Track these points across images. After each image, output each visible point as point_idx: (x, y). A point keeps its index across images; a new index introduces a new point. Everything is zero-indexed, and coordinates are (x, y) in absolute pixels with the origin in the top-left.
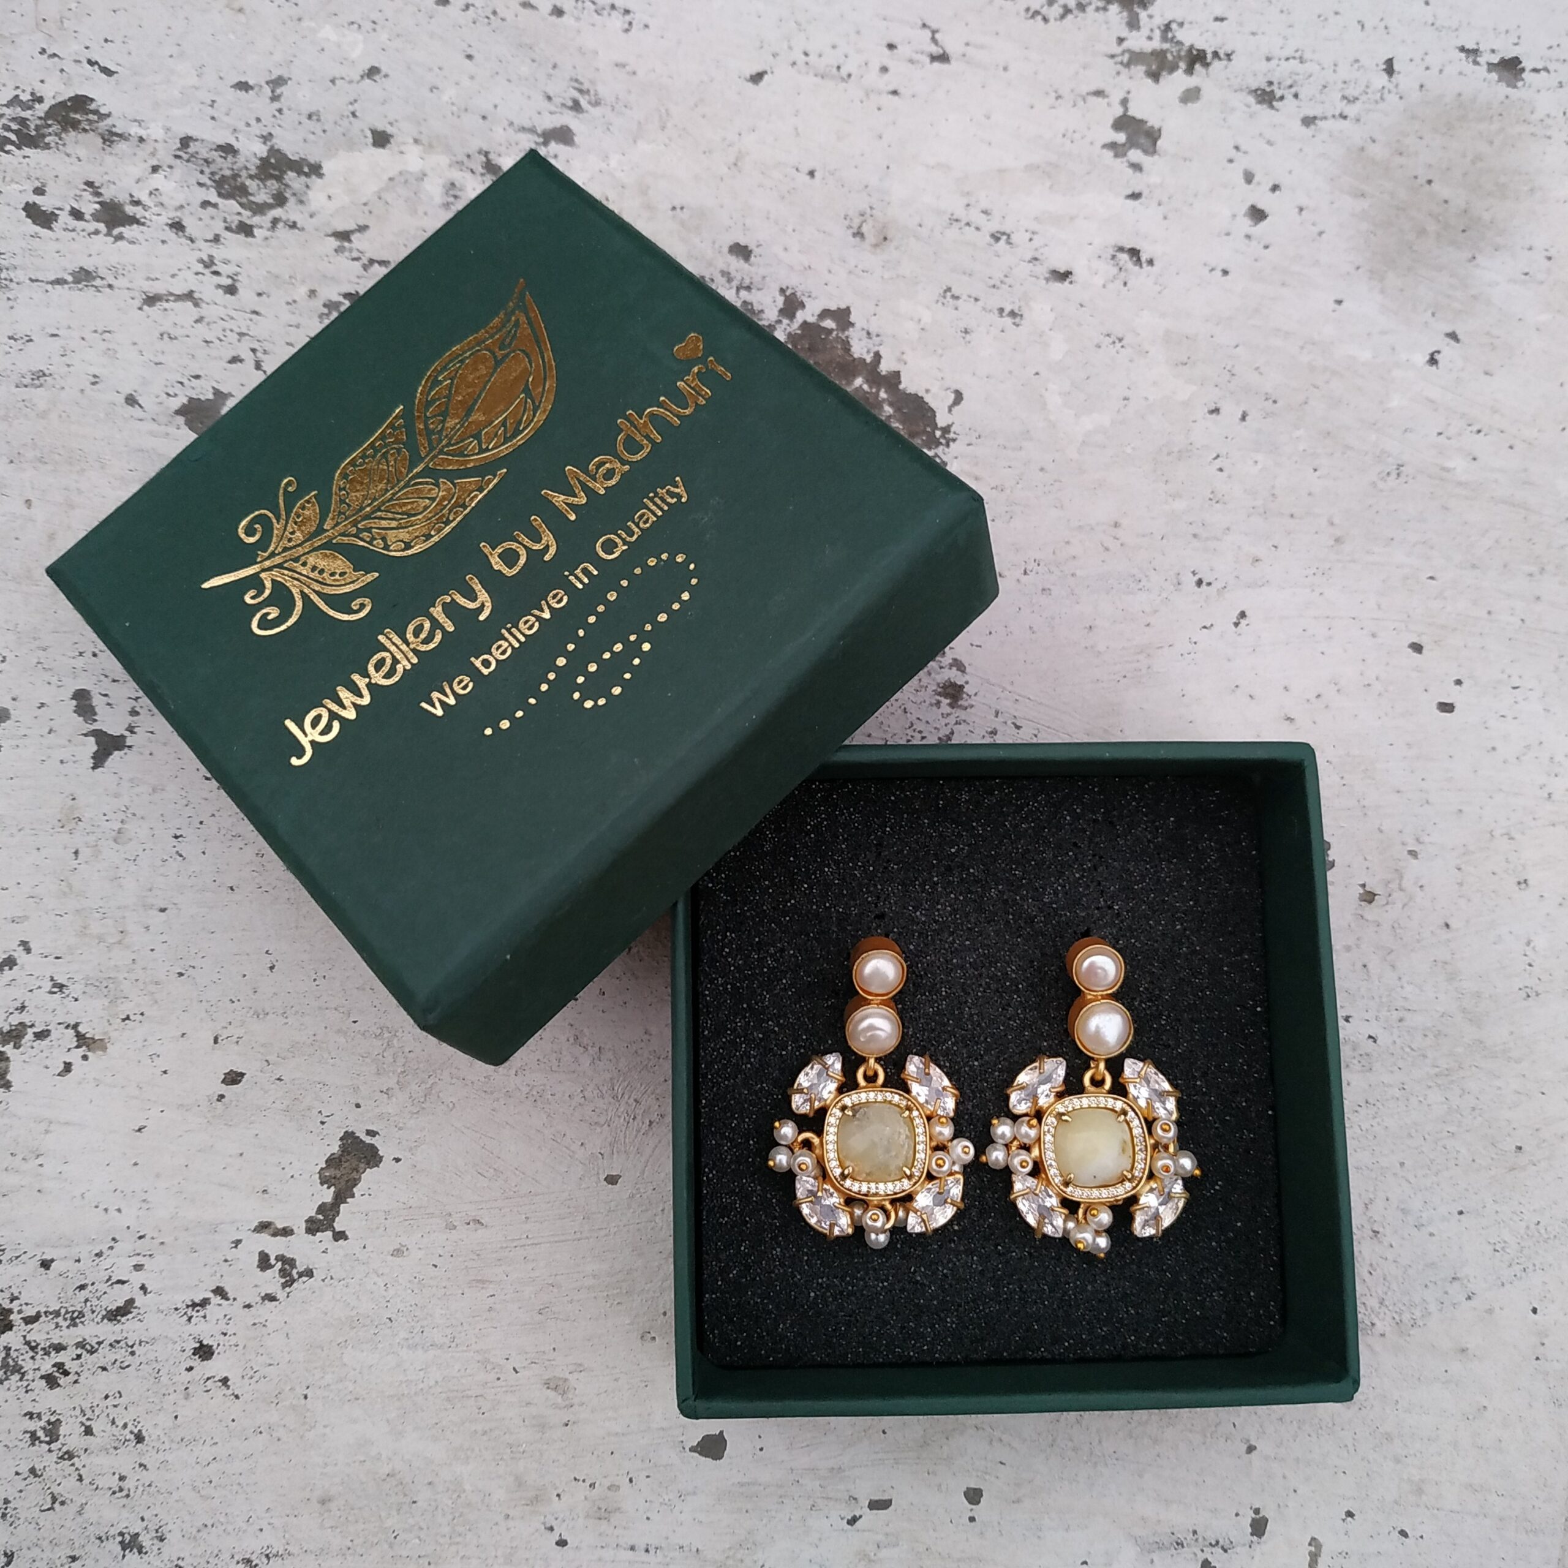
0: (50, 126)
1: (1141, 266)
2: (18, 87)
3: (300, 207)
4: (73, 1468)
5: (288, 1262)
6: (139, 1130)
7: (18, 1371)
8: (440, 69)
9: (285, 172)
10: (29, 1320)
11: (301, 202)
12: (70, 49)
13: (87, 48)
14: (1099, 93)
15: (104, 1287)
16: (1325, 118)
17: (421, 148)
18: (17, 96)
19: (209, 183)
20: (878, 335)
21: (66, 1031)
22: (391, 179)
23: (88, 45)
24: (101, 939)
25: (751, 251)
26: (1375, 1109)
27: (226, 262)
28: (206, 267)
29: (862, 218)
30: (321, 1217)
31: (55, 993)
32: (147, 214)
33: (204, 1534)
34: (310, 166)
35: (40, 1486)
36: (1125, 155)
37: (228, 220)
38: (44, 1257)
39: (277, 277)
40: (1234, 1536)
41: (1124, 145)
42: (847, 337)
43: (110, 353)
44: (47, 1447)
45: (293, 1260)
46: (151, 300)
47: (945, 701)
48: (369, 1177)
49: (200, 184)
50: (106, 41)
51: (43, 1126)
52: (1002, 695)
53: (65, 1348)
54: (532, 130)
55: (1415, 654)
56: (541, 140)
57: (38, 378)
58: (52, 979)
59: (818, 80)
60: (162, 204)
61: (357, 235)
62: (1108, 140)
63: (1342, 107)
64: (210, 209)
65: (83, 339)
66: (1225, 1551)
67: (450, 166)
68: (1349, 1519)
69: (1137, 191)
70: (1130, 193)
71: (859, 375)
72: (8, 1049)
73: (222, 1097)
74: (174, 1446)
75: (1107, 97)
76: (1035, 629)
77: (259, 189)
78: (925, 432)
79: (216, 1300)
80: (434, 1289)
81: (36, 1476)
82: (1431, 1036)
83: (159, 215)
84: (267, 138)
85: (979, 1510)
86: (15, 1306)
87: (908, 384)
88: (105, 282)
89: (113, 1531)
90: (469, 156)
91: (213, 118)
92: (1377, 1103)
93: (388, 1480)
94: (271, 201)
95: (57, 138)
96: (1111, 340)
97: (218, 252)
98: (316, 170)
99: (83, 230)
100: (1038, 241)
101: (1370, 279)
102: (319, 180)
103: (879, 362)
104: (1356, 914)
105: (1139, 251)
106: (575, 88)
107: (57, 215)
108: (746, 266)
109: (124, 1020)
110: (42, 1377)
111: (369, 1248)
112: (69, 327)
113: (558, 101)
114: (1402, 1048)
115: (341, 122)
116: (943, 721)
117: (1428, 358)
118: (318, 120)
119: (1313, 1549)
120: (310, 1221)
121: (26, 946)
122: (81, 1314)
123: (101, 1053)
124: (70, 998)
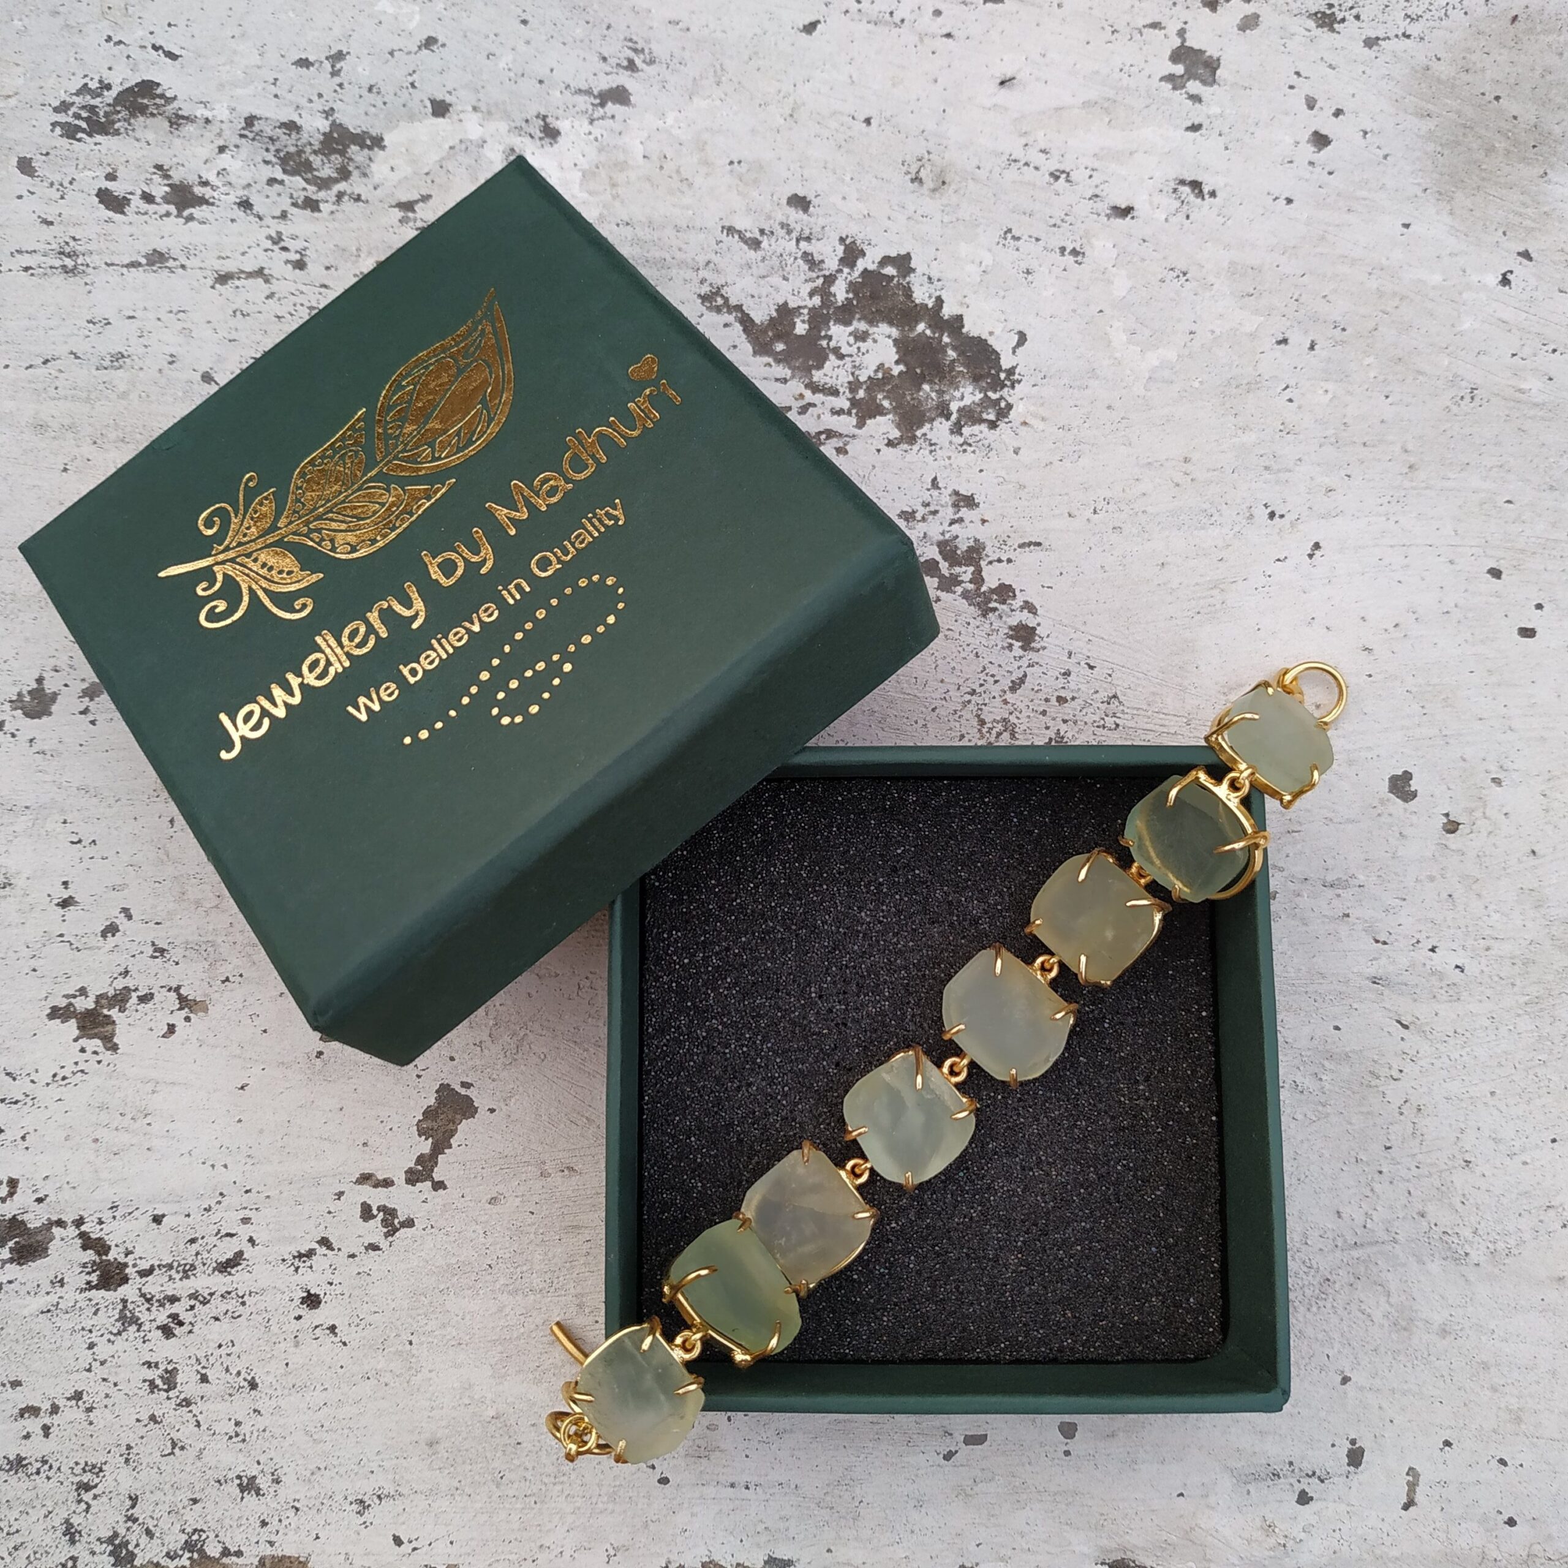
0: (119, 112)
1: (1203, 199)
2: (86, 76)
3: (364, 180)
4: (191, 1415)
5: (389, 1213)
6: (242, 1088)
7: (136, 1323)
8: (496, 35)
9: (349, 146)
10: (145, 1273)
11: (365, 175)
12: (135, 35)
13: (152, 33)
14: (1155, 25)
15: (214, 1240)
16: (1389, 38)
17: (480, 114)
18: (86, 84)
19: (274, 160)
20: (939, 280)
21: (168, 994)
22: (451, 148)
23: (152, 29)
24: (198, 904)
25: (810, 202)
26: (1464, 1039)
27: (294, 238)
28: (275, 243)
29: (920, 163)
30: (420, 1168)
31: (156, 957)
32: (215, 194)
33: (317, 1476)
34: (372, 138)
35: (159, 1432)
36: (1184, 87)
37: (295, 196)
38: (155, 1212)
39: (344, 250)
40: (1331, 1467)
41: (1182, 76)
42: (908, 283)
43: (187, 332)
44: (165, 1394)
45: (394, 1210)
46: (223, 278)
47: (1017, 644)
48: (464, 1127)
49: (267, 162)
50: (170, 25)
51: (149, 1087)
52: (1073, 636)
53: (178, 1300)
54: (588, 92)
55: (1494, 580)
56: (598, 101)
57: (117, 360)
58: (153, 944)
59: (871, 27)
60: (230, 184)
61: (421, 204)
62: (1167, 73)
63: (1404, 25)
64: (277, 186)
65: (159, 319)
66: (1322, 1481)
67: (509, 131)
68: (1447, 1448)
69: (1196, 123)
70: (1190, 124)
71: (921, 320)
72: (114, 1013)
73: (320, 1054)
74: (286, 1392)
75: (1164, 28)
76: (1106, 568)
77: (324, 164)
78: (989, 374)
79: (324, 1250)
80: (532, 1236)
81: (156, 1422)
82: (1520, 963)
83: (227, 194)
84: (328, 113)
85: (1073, 1445)
86: (130, 1260)
87: (971, 328)
88: (178, 263)
89: (231, 1475)
90: (527, 121)
91: (276, 96)
92: (1467, 1034)
93: (493, 1421)
94: (335, 175)
95: (126, 124)
96: (1175, 275)
97: (286, 229)
98: (378, 142)
99: (155, 213)
100: (1096, 180)
101: (1438, 200)
102: (381, 152)
103: (941, 307)
104: (1438, 844)
105: (1201, 183)
106: (630, 48)
107: (129, 200)
108: (805, 217)
109: (223, 982)
110: (158, 1328)
111: (467, 1198)
112: (145, 309)
113: (613, 61)
114: (1490, 977)
115: (399, 93)
116: (1016, 664)
117: (1500, 277)
118: (378, 93)
119: (1411, 1479)
120: (410, 1172)
121: (127, 913)
122: (193, 1267)
123: (201, 1014)
124: (171, 962)
